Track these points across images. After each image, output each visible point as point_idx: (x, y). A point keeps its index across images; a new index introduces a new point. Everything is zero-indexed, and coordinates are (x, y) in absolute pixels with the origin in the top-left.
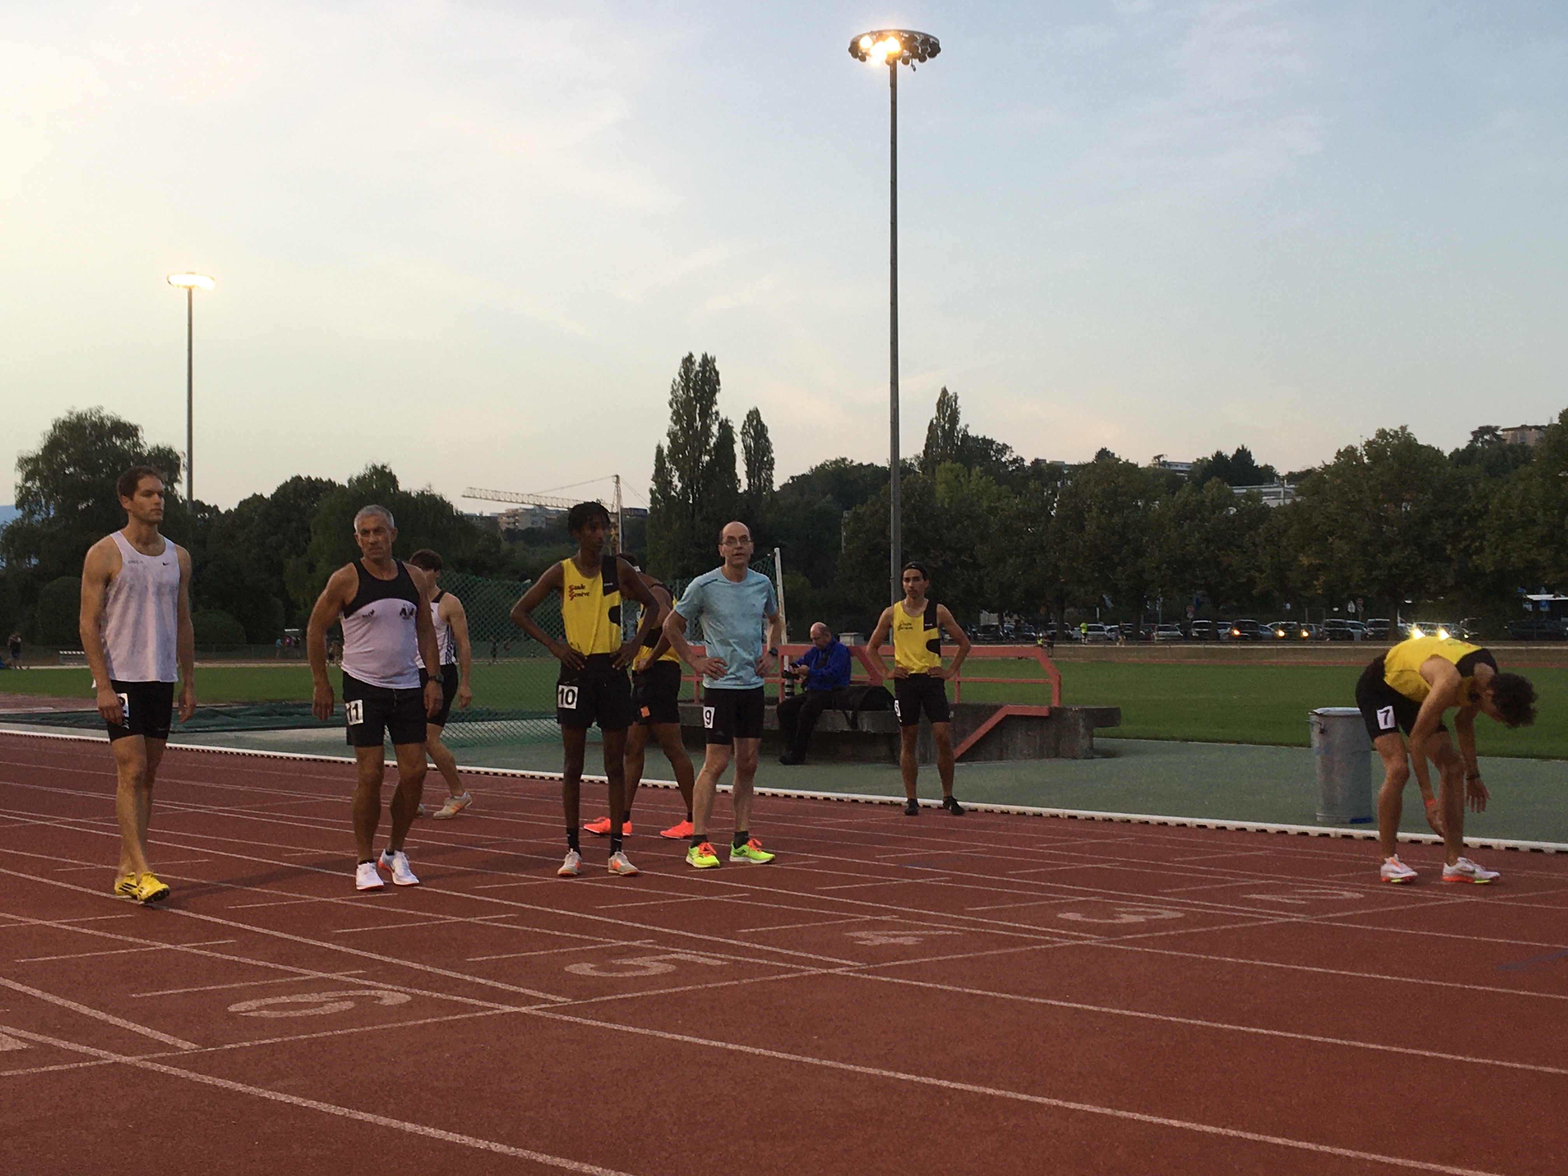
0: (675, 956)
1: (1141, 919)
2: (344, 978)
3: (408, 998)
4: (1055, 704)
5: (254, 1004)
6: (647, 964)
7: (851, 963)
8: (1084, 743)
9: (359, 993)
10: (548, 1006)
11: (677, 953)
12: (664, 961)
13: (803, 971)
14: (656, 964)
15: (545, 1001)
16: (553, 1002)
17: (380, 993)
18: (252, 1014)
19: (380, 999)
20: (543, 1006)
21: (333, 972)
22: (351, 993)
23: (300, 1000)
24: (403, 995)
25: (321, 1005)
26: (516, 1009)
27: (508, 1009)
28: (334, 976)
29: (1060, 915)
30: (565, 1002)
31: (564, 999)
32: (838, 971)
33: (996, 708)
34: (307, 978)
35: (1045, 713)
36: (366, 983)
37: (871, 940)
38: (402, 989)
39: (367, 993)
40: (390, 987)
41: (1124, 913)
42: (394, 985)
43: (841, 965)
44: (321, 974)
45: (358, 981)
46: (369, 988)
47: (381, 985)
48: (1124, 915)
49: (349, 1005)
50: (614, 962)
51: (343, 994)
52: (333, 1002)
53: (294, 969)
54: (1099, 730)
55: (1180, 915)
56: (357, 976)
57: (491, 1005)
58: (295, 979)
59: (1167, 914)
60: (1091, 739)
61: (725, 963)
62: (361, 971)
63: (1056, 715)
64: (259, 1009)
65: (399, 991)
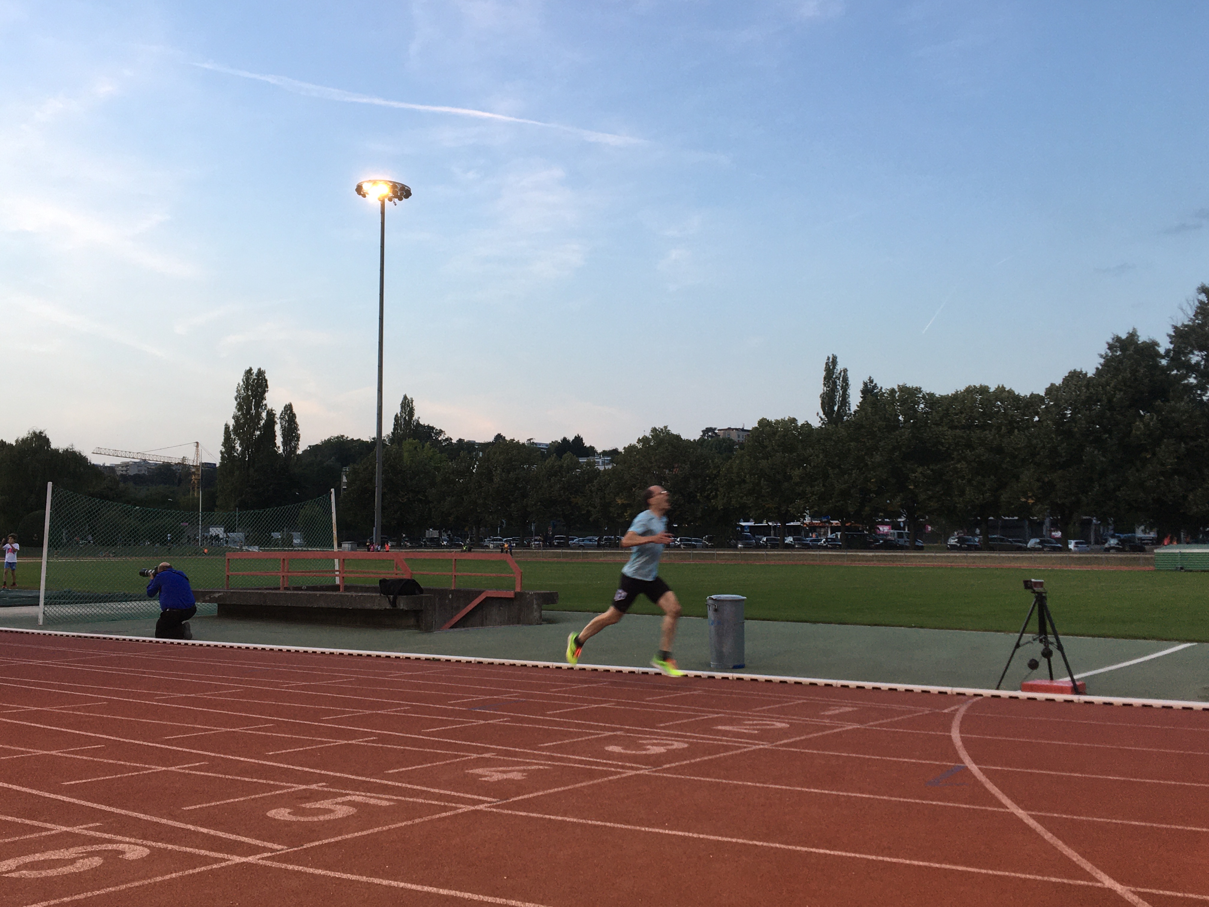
0: (349, 798)
1: (662, 750)
2: (85, 832)
3: (147, 851)
4: (518, 590)
5: (12, 863)
6: (332, 807)
7: (489, 799)
8: (536, 614)
9: (103, 847)
10: (269, 854)
11: (350, 795)
12: (343, 803)
13: (456, 808)
14: (338, 807)
15: (265, 849)
16: (272, 850)
17: (121, 847)
18: (13, 875)
19: (123, 853)
20: (266, 855)
21: (74, 825)
22: (96, 847)
23: (53, 857)
24: (141, 848)
25: (73, 861)
26: (243, 860)
27: (237, 859)
28: (76, 830)
29: (607, 748)
30: (282, 850)
31: (279, 847)
32: (481, 807)
33: (480, 593)
34: (53, 832)
35: (512, 596)
36: (107, 836)
37: (491, 776)
38: (139, 841)
39: (110, 847)
40: (127, 839)
41: (648, 744)
42: (131, 836)
43: (483, 802)
44: (64, 829)
45: (98, 834)
46: (110, 841)
47: (119, 838)
48: (648, 747)
49: (97, 861)
50: (303, 805)
51: (89, 849)
52: (83, 858)
53: (40, 824)
54: (544, 606)
55: (686, 745)
56: (96, 829)
57: (221, 855)
58: (44, 834)
59: (677, 745)
60: (540, 612)
61: (392, 803)
62: (98, 824)
63: (519, 596)
64: (18, 868)
65: (137, 844)
